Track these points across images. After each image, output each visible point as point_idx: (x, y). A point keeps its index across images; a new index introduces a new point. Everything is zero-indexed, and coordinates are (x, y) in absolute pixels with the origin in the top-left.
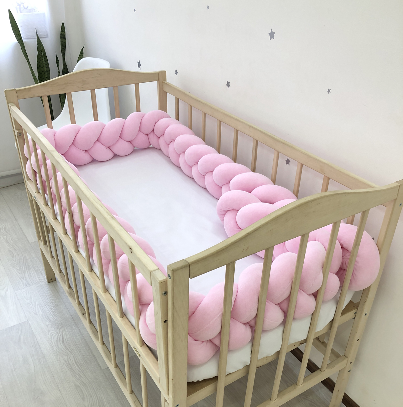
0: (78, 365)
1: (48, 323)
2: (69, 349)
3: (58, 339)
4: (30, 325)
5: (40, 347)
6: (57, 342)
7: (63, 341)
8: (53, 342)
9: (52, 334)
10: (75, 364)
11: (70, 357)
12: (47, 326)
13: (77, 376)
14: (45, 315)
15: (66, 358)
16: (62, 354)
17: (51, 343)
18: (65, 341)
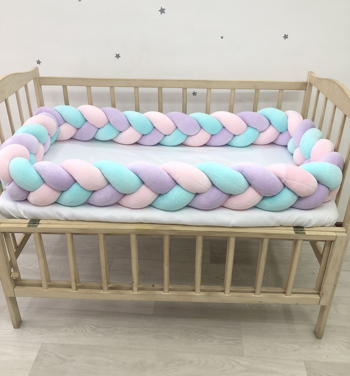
0: (134, 327)
1: (64, 329)
2: (111, 326)
3: (91, 329)
4: (51, 344)
5: (87, 346)
6: (94, 331)
8: (91, 334)
9: (80, 331)
10: (131, 329)
11: (120, 329)
12: (66, 331)
13: (145, 332)
14: (52, 328)
15: (118, 332)
16: (112, 333)
17: (91, 336)
18: (100, 326)
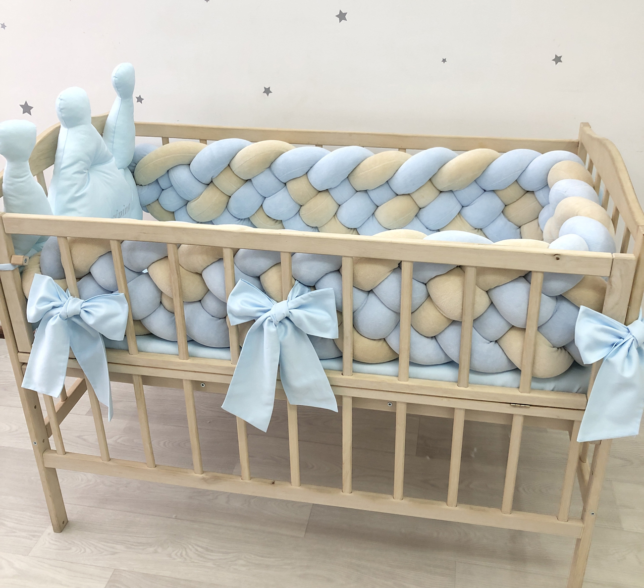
0: (268, 556)
1: (152, 549)
2: (230, 551)
3: (198, 553)
4: (128, 571)
5: (186, 580)
7: (207, 550)
9: (179, 554)
11: (245, 557)
12: (156, 552)
14: (133, 545)
15: (241, 562)
16: (230, 563)
17: (196, 564)
18: (212, 549)
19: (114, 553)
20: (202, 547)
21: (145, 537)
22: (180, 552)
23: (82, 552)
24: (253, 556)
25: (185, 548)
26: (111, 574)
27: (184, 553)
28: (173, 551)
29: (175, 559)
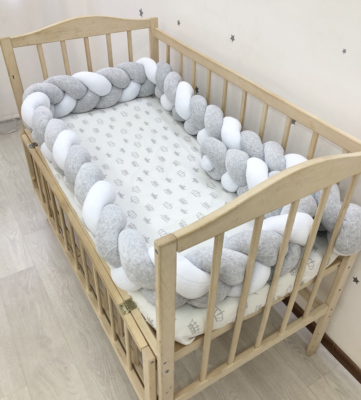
0: (83, 312)
1: (54, 269)
2: (74, 296)
3: (64, 285)
4: (37, 270)
5: (46, 292)
6: (63, 288)
7: (68, 288)
9: (58, 279)
10: (79, 311)
11: (75, 304)
12: (53, 271)
13: (82, 323)
16: (67, 301)
17: (57, 289)
19: (43, 259)
20: (68, 284)
21: (58, 261)
22: (60, 279)
23: (36, 249)
24: (78, 306)
25: (63, 279)
26: (32, 266)
27: (60, 281)
28: (59, 277)
29: (54, 280)
